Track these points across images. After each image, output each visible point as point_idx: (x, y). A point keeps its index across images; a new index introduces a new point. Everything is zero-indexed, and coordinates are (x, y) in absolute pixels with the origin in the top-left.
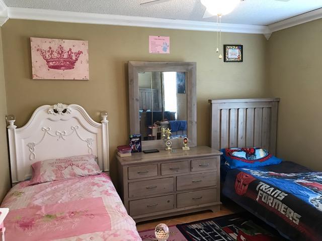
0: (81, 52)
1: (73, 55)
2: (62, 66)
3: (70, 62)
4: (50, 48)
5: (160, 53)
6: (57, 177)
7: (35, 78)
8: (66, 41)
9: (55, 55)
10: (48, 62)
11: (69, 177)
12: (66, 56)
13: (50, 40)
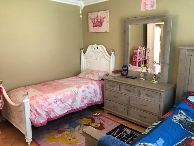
0: (105, 17)
1: (102, 19)
2: (98, 26)
3: (100, 23)
4: (94, 17)
5: (149, 10)
6: (84, 77)
7: (89, 32)
8: (99, 12)
9: (96, 20)
10: (93, 24)
11: (87, 78)
12: (99, 20)
13: (94, 13)
